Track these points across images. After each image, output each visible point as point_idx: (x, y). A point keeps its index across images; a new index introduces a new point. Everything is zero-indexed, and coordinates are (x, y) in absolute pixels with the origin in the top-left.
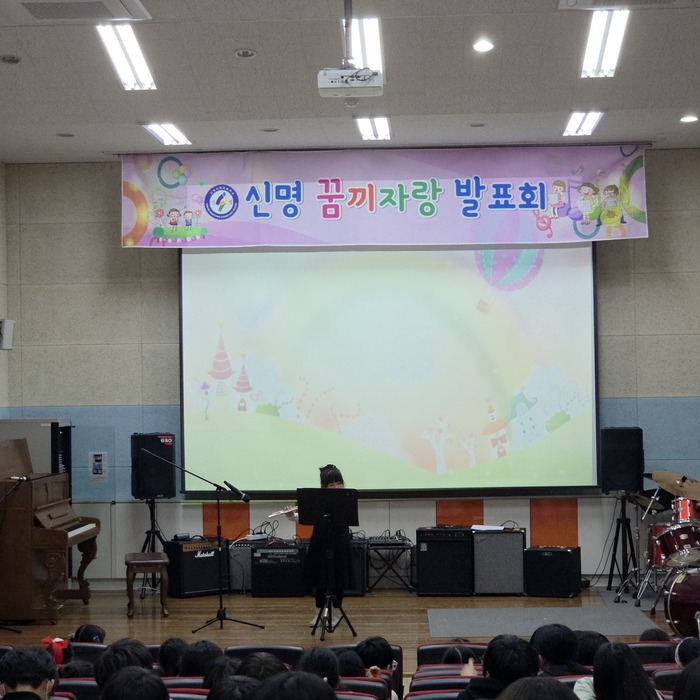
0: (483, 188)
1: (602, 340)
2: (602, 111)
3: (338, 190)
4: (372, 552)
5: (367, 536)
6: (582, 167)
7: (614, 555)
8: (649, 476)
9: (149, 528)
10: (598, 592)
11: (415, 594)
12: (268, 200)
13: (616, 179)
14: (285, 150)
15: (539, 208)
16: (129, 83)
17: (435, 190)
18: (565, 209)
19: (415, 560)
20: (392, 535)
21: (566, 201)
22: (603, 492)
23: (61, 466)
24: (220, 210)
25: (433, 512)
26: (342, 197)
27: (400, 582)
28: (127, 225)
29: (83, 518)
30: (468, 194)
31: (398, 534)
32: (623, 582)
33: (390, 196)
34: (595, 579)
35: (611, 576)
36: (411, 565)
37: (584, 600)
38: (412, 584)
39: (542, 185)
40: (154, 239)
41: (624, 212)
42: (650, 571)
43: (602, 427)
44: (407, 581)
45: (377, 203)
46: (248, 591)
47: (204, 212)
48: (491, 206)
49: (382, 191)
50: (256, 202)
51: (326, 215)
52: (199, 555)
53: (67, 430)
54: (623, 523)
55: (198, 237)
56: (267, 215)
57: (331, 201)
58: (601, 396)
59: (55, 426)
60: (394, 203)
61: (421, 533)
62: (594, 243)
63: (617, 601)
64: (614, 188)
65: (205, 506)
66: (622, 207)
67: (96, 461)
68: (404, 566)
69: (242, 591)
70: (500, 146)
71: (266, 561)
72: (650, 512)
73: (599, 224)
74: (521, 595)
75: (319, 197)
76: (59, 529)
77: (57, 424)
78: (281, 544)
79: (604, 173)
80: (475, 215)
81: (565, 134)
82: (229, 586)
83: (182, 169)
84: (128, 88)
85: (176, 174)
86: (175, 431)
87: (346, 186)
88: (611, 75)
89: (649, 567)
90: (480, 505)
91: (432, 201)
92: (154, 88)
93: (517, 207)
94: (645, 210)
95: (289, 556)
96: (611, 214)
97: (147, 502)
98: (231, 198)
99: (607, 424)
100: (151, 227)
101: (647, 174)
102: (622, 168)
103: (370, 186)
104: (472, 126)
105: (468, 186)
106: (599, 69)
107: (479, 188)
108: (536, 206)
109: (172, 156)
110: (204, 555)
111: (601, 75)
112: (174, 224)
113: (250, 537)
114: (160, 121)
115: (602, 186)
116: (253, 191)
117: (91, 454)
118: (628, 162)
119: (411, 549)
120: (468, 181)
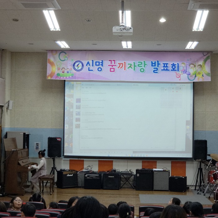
0: (160, 64)
1: (195, 112)
2: (198, 41)
3: (115, 63)
4: (122, 176)
5: (120, 171)
6: (190, 59)
7: (197, 179)
8: (209, 155)
9: (53, 167)
10: (192, 191)
11: (135, 189)
12: (93, 66)
13: (201, 63)
14: (99, 51)
15: (177, 71)
16: (52, 28)
17: (145, 64)
18: (185, 71)
19: (135, 179)
20: (128, 171)
21: (185, 69)
22: (194, 160)
23: (26, 146)
24: (78, 68)
25: (141, 164)
26: (116, 65)
27: (130, 185)
28: (49, 72)
29: (33, 163)
30: (155, 66)
31: (130, 171)
32: (200, 188)
33: (131, 66)
34: (191, 187)
35: (196, 186)
36: (134, 181)
37: (187, 193)
38: (134, 186)
39: (178, 64)
40: (57, 77)
41: (204, 73)
42: (208, 185)
43: (194, 140)
44: (132, 186)
45: (127, 68)
46: (83, 187)
47: (73, 69)
48: (162, 70)
49: (128, 64)
50: (89, 66)
51: (111, 71)
52: (68, 175)
53: (28, 135)
54: (200, 170)
55: (71, 77)
56: (92, 70)
57: (112, 67)
58: (194, 130)
59: (24, 134)
60: (132, 68)
61: (137, 171)
62: (194, 82)
63: (198, 194)
64: (201, 65)
65: (70, 160)
66: (203, 71)
67: (37, 145)
68: (131, 181)
69: (81, 187)
70: (166, 51)
71: (89, 178)
72: (209, 166)
73: (196, 77)
74: (168, 191)
75: (109, 65)
76: (26, 166)
77: (25, 133)
78: (93, 173)
79: (198, 61)
80: (157, 72)
81: (186, 48)
82: (77, 185)
83: (66, 55)
84: (51, 30)
85: (64, 57)
86: (62, 137)
87: (117, 62)
88: (202, 30)
89: (208, 183)
90: (156, 162)
91: (144, 68)
92: (60, 30)
93: (170, 70)
94: (210, 73)
95: (96, 176)
96: (199, 73)
97: (52, 159)
98: (81, 65)
99: (196, 139)
100: (56, 73)
101: (211, 62)
102: (203, 59)
103: (125, 62)
104: (158, 45)
105: (155, 64)
106: (198, 29)
107: (158, 64)
108: (176, 70)
109: (64, 51)
110: (70, 175)
111: (199, 30)
112: (63, 72)
113: (84, 170)
114: (61, 40)
115: (197, 65)
116: (88, 63)
117: (35, 143)
118: (205, 57)
119: (134, 175)
120: (155, 62)
